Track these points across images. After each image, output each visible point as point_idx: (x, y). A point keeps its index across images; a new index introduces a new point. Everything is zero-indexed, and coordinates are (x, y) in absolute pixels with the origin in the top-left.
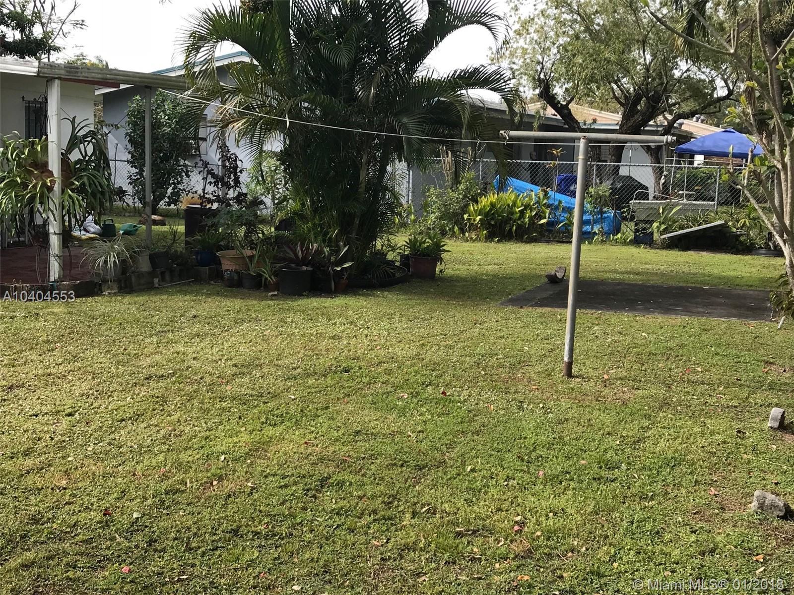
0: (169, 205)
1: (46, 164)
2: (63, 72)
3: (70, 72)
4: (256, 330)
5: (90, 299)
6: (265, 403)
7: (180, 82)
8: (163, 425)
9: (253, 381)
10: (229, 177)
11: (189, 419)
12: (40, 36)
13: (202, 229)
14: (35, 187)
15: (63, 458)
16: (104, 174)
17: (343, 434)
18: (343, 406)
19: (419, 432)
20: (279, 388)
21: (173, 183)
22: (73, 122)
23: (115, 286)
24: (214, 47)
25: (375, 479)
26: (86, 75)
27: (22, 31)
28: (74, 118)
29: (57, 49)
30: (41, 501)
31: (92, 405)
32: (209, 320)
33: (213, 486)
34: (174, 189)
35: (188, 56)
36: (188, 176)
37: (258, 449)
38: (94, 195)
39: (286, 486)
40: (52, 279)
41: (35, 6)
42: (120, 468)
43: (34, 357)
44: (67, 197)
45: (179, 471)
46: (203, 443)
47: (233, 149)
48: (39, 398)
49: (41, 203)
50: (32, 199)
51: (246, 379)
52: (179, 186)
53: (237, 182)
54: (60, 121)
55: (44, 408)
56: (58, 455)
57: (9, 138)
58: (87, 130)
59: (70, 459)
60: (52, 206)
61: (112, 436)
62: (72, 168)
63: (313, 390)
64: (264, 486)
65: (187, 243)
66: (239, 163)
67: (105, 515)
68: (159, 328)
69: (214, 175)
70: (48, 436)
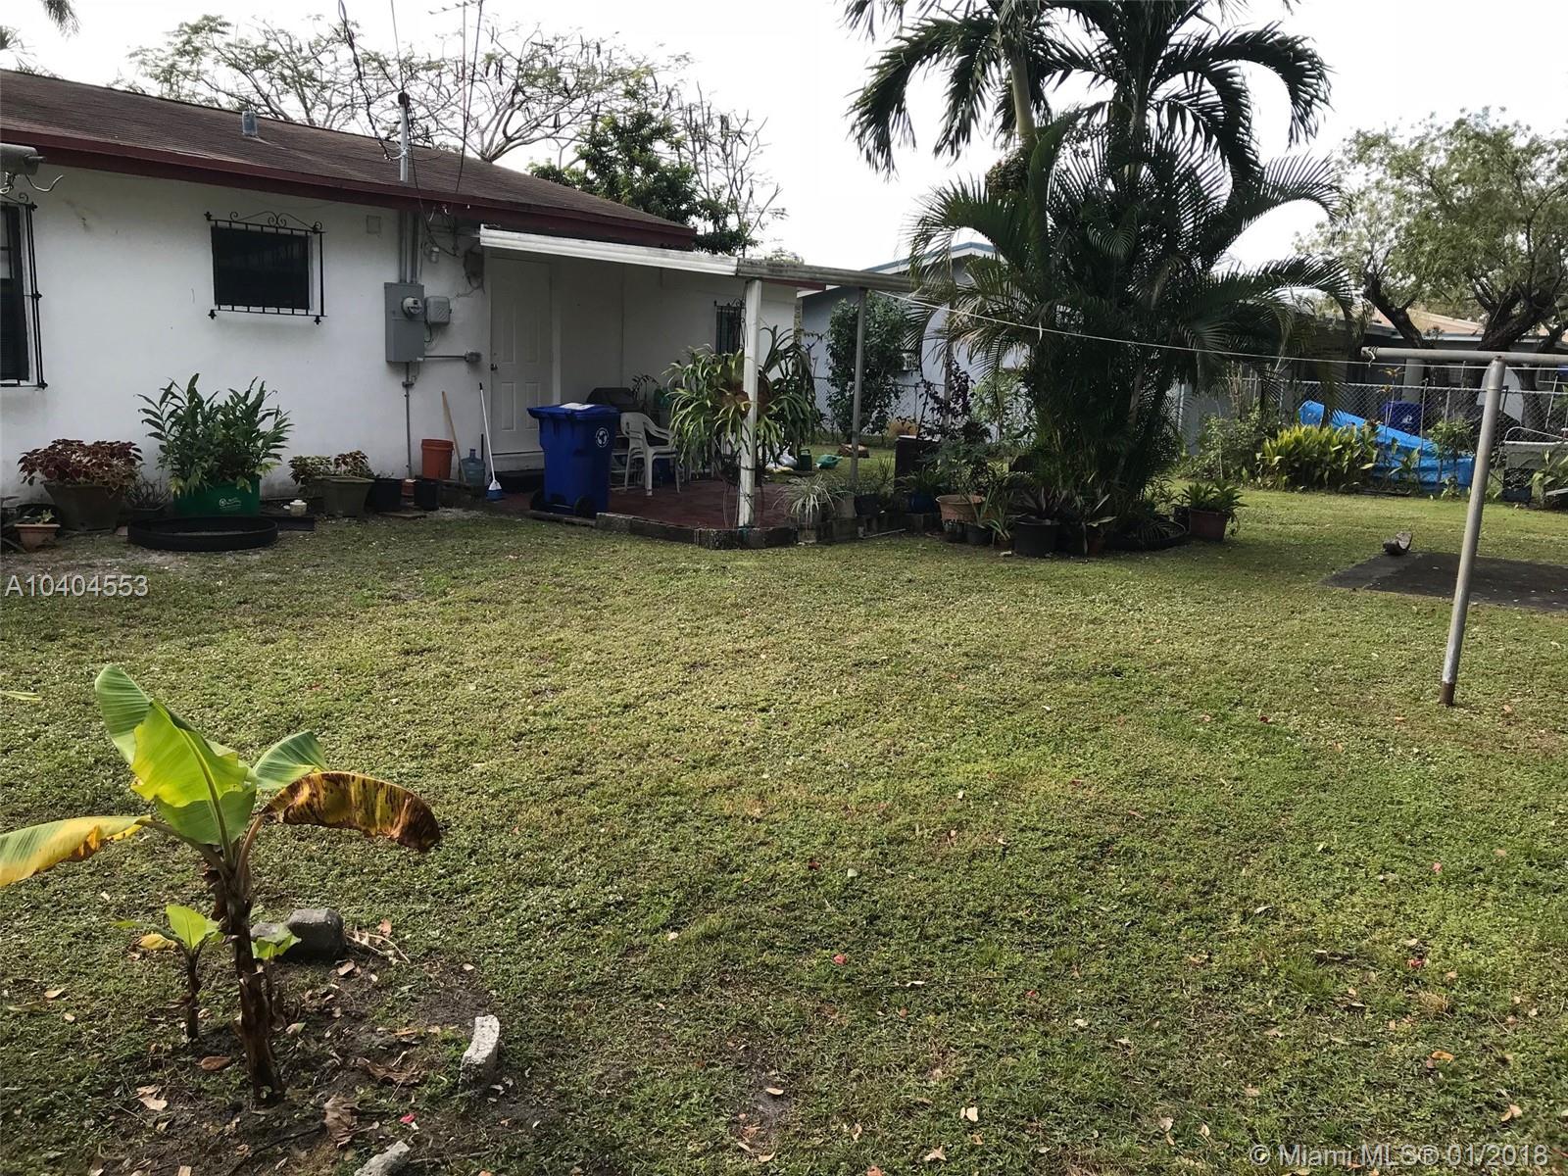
0: (873, 432)
1: (740, 384)
2: (765, 271)
3: (773, 271)
4: (989, 604)
5: (784, 550)
6: (1010, 714)
7: (902, 282)
8: (879, 735)
9: (992, 679)
10: (956, 403)
11: (912, 729)
12: (735, 228)
13: (917, 467)
14: (726, 412)
15: (756, 774)
16: (807, 399)
17: (1125, 773)
18: (1119, 728)
19: (1236, 779)
20: (1027, 693)
21: (880, 406)
22: (774, 333)
23: (813, 534)
24: (950, 235)
25: (1180, 851)
26: (792, 274)
27: (716, 222)
28: (776, 328)
29: (753, 243)
30: (729, 837)
31: (790, 698)
32: (927, 586)
33: (951, 838)
34: (879, 413)
35: (914, 249)
36: (897, 397)
37: (1009, 784)
38: (794, 423)
39: (1051, 848)
40: (741, 524)
41: (731, 191)
42: (827, 796)
43: (723, 627)
44: (763, 425)
45: (904, 808)
46: (933, 768)
47: (964, 365)
48: (726, 683)
49: (732, 432)
50: (723, 427)
51: (983, 675)
52: (887, 410)
53: (966, 409)
54: (758, 331)
55: (732, 697)
56: (751, 769)
57: (701, 352)
58: (789, 342)
59: (765, 776)
60: (745, 435)
61: (816, 747)
62: (771, 391)
63: (1075, 700)
64: (1021, 846)
65: (897, 483)
66: (969, 383)
67: (811, 868)
68: (867, 595)
69: (936, 399)
70: (738, 739)
